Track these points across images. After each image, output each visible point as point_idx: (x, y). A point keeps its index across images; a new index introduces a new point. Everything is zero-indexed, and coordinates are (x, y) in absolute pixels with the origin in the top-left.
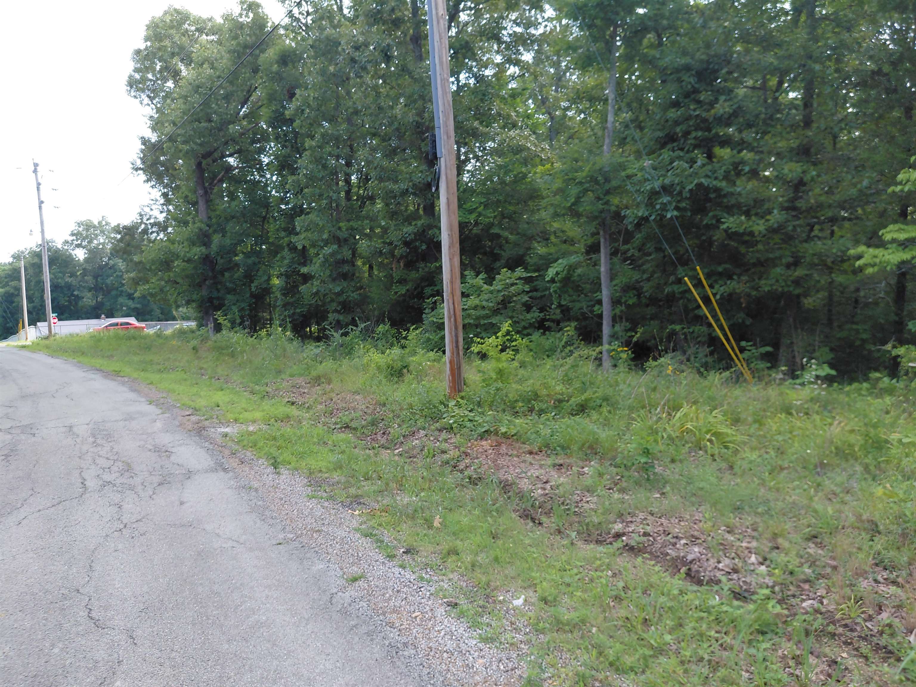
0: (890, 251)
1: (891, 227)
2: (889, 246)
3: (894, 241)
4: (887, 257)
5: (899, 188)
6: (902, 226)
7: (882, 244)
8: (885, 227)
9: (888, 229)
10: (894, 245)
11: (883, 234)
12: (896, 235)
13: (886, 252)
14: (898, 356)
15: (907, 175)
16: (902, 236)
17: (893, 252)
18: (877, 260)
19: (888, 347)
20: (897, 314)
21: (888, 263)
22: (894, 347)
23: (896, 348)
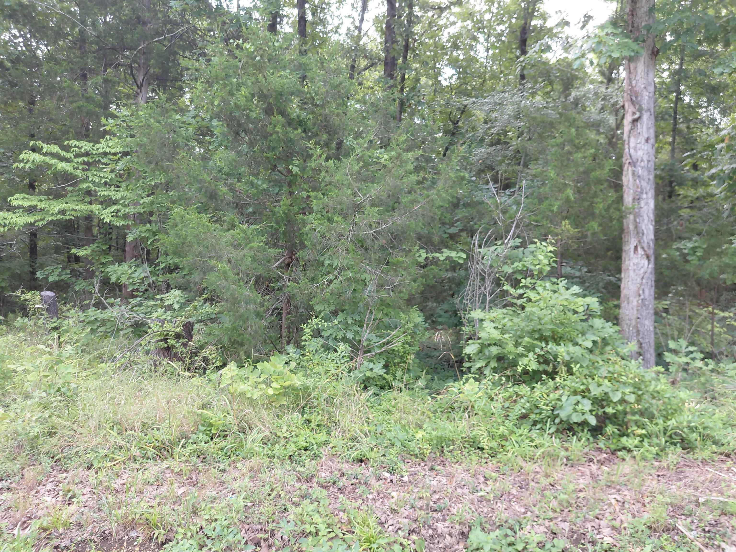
0: (17, 215)
1: (17, 195)
2: (17, 211)
3: (20, 207)
4: (14, 219)
5: (22, 165)
6: (27, 196)
7: (11, 209)
8: (13, 195)
9: (15, 197)
10: (21, 210)
11: (10, 201)
12: (20, 203)
13: (14, 216)
14: (26, 300)
15: (27, 155)
16: (26, 204)
17: (20, 216)
18: (7, 222)
19: (18, 293)
20: (31, 266)
21: (16, 225)
22: (22, 293)
23: (25, 293)
